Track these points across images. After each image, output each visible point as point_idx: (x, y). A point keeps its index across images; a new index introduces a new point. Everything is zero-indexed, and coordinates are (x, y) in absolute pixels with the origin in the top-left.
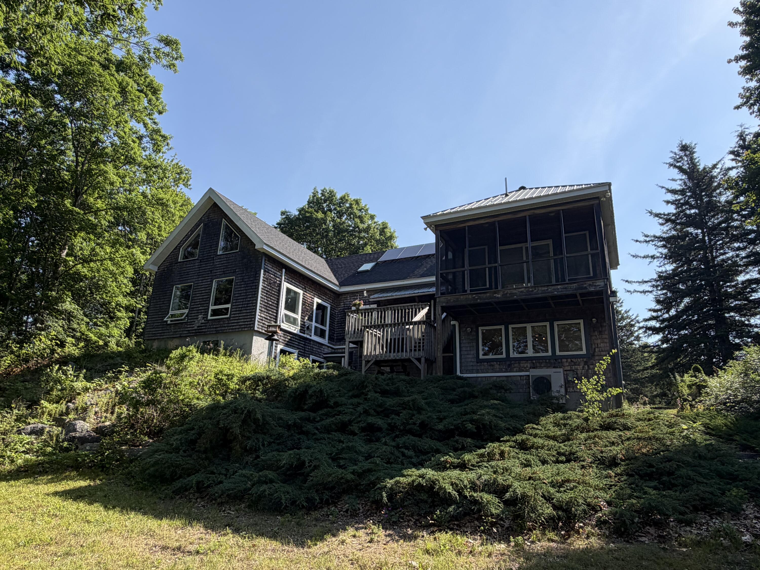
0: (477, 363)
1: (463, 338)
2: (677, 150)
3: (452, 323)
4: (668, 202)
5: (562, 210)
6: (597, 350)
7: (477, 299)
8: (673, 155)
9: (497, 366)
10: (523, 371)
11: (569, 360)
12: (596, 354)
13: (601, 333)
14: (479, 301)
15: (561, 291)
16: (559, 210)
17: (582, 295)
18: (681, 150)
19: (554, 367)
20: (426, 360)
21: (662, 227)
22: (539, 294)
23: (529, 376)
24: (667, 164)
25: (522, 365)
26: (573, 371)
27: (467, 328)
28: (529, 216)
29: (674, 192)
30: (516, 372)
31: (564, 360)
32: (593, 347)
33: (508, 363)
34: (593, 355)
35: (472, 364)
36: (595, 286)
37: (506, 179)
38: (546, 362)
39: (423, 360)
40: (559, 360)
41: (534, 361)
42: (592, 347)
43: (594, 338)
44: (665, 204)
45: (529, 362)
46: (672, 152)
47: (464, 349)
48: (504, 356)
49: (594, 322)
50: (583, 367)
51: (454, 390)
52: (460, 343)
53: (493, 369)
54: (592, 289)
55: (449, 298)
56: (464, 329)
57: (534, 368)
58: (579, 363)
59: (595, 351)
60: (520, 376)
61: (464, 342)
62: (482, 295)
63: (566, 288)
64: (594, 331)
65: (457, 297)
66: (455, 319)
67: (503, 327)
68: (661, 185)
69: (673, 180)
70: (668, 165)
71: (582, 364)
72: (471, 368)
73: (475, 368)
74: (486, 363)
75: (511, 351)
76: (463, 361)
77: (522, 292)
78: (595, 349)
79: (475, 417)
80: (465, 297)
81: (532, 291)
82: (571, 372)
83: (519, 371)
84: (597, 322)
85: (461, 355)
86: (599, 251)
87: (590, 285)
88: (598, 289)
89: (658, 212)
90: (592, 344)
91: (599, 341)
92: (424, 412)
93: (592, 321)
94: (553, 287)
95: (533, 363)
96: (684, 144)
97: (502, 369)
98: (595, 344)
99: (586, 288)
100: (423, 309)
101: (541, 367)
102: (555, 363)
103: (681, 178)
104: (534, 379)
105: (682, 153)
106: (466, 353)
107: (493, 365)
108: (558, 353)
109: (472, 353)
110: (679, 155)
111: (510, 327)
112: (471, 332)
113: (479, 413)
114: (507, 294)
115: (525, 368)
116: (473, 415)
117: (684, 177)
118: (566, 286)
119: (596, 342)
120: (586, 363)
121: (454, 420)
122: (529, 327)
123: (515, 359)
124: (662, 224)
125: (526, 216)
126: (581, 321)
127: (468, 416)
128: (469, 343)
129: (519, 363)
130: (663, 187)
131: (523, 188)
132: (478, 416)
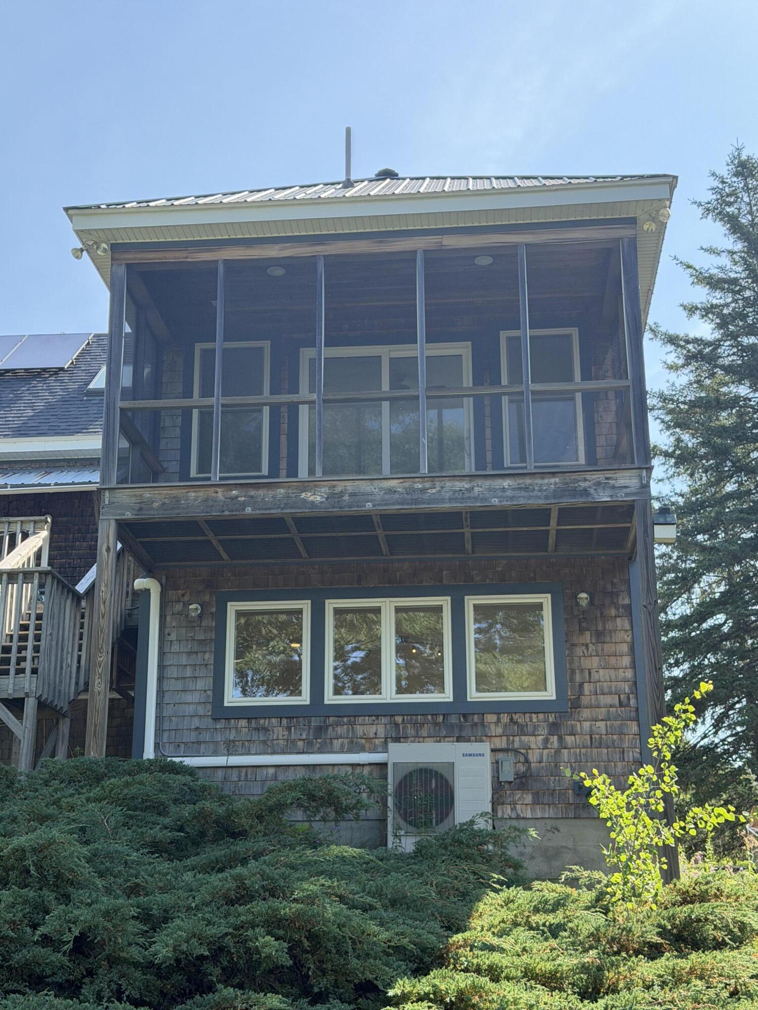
0: (216, 719)
1: (173, 637)
2: (724, 171)
3: (140, 583)
4: (691, 310)
5: (527, 245)
6: (587, 688)
7: (244, 505)
8: (716, 184)
9: (279, 732)
10: (362, 749)
11: (505, 718)
12: (585, 700)
13: (600, 636)
14: (249, 510)
15: (512, 498)
16: (515, 246)
17: (566, 514)
18: (736, 175)
19: (459, 739)
20: (42, 705)
21: (673, 376)
22: (443, 501)
23: (384, 765)
24: (700, 205)
25: (360, 730)
26: (516, 751)
27: (187, 604)
28: (425, 252)
29: (713, 283)
30: (342, 751)
31: (491, 718)
32: (578, 678)
33: (315, 722)
34: (576, 705)
35: (196, 722)
36: (613, 487)
37: (348, 131)
38: (436, 724)
39: (30, 706)
40: (476, 718)
41: (399, 719)
42: (572, 680)
43: (579, 651)
44: (685, 314)
45: (384, 720)
46: (713, 174)
47: (173, 672)
48: (305, 698)
49: (584, 603)
50: (546, 741)
51: (160, 810)
52: (162, 654)
53: (264, 742)
54: (604, 497)
55: (147, 494)
56: (179, 607)
57: (397, 740)
58: (535, 727)
59: (581, 693)
60: (354, 766)
61: (175, 648)
62: (261, 492)
63: (526, 489)
64: (582, 631)
65: (175, 492)
66: (150, 572)
67: (305, 606)
68: (685, 260)
69: (712, 251)
70: (700, 211)
71: (543, 731)
72: (193, 736)
73: (207, 736)
74: (243, 723)
75: (329, 683)
76: (168, 711)
77: (391, 491)
78: (581, 685)
79: (287, 909)
80: (202, 494)
81: (423, 491)
82: (511, 756)
83: (350, 751)
84: (591, 602)
85: (160, 693)
86: (629, 382)
87: (598, 484)
88: (621, 496)
89: (672, 332)
90: (573, 672)
91: (595, 662)
92: (82, 895)
93: (575, 597)
94: (488, 483)
95: (397, 725)
96: (744, 157)
97: (294, 742)
98: (582, 671)
99: (585, 492)
100: (25, 536)
101: (418, 738)
102: (461, 728)
103: (730, 247)
104: (400, 777)
105: (739, 183)
106: (179, 685)
107: (266, 730)
108: (473, 695)
109: (200, 684)
110: (730, 186)
111: (331, 605)
112: (200, 616)
113: (297, 894)
114: (342, 494)
115: (369, 739)
116: (276, 903)
117: (739, 246)
118: (528, 481)
119: (587, 663)
120: (554, 728)
121: (209, 923)
122: (388, 606)
123: (340, 711)
124: (673, 368)
125: (415, 252)
126: (545, 600)
127: (259, 907)
128: (189, 653)
129: (352, 724)
130: (689, 267)
131: (387, 174)
132: (296, 906)
